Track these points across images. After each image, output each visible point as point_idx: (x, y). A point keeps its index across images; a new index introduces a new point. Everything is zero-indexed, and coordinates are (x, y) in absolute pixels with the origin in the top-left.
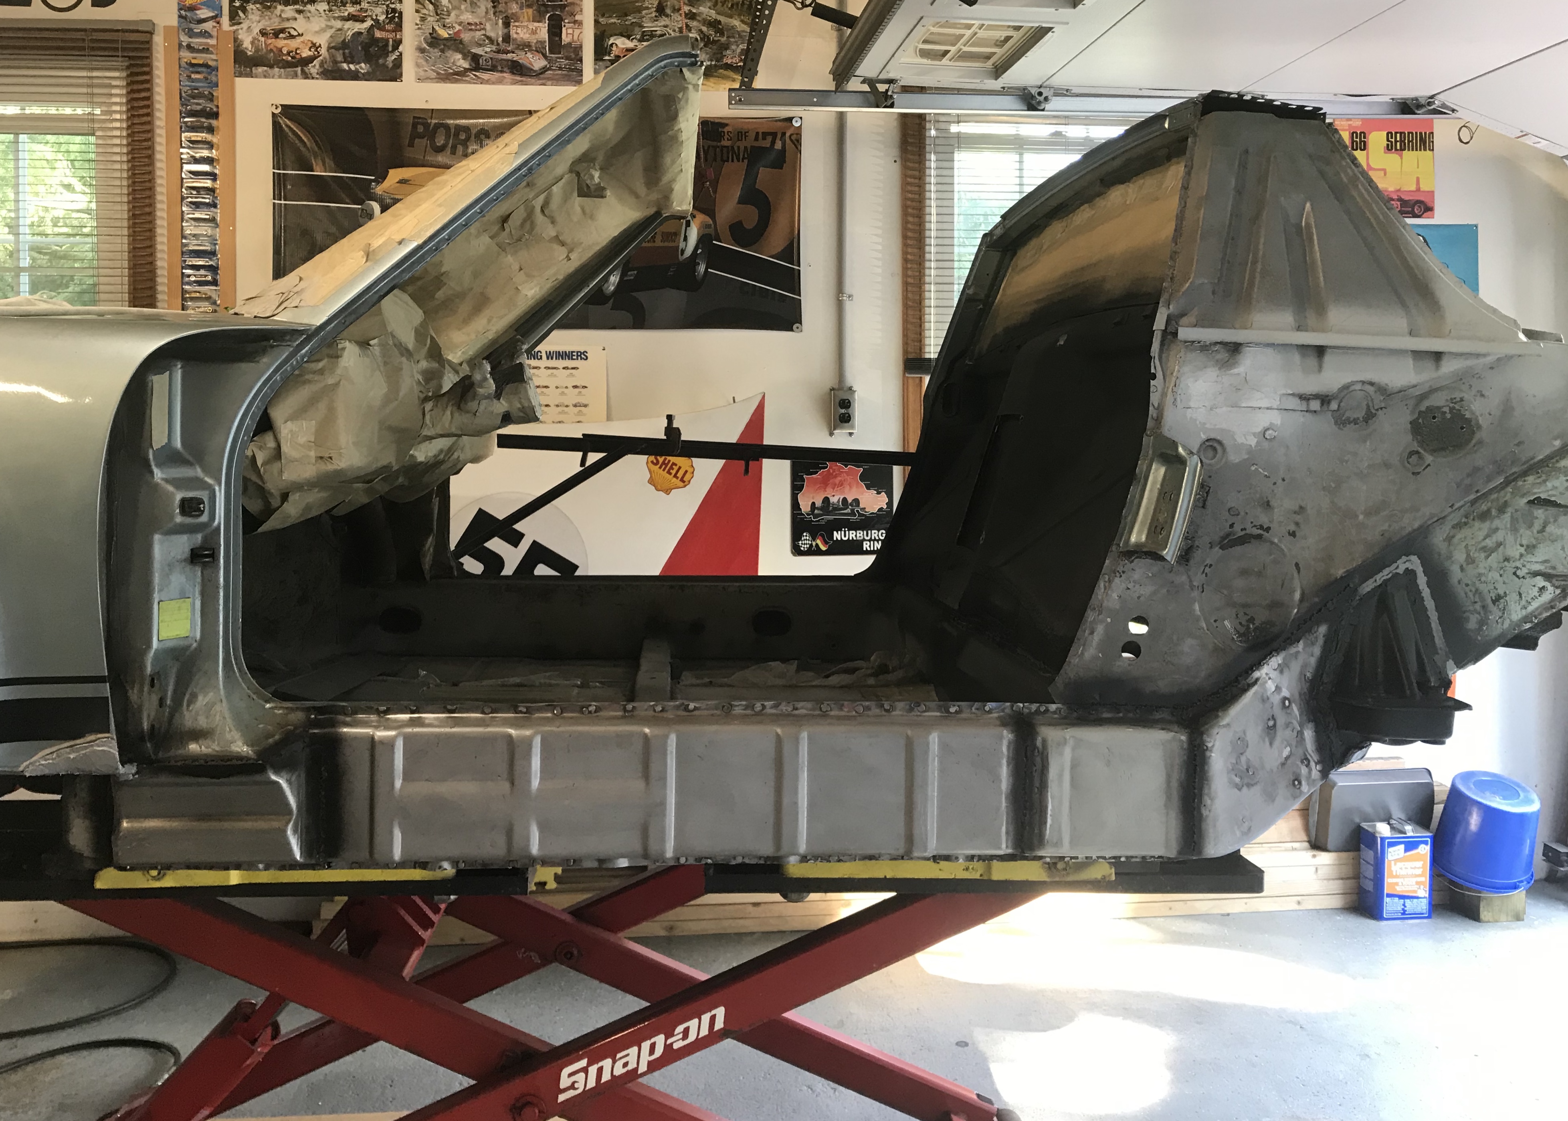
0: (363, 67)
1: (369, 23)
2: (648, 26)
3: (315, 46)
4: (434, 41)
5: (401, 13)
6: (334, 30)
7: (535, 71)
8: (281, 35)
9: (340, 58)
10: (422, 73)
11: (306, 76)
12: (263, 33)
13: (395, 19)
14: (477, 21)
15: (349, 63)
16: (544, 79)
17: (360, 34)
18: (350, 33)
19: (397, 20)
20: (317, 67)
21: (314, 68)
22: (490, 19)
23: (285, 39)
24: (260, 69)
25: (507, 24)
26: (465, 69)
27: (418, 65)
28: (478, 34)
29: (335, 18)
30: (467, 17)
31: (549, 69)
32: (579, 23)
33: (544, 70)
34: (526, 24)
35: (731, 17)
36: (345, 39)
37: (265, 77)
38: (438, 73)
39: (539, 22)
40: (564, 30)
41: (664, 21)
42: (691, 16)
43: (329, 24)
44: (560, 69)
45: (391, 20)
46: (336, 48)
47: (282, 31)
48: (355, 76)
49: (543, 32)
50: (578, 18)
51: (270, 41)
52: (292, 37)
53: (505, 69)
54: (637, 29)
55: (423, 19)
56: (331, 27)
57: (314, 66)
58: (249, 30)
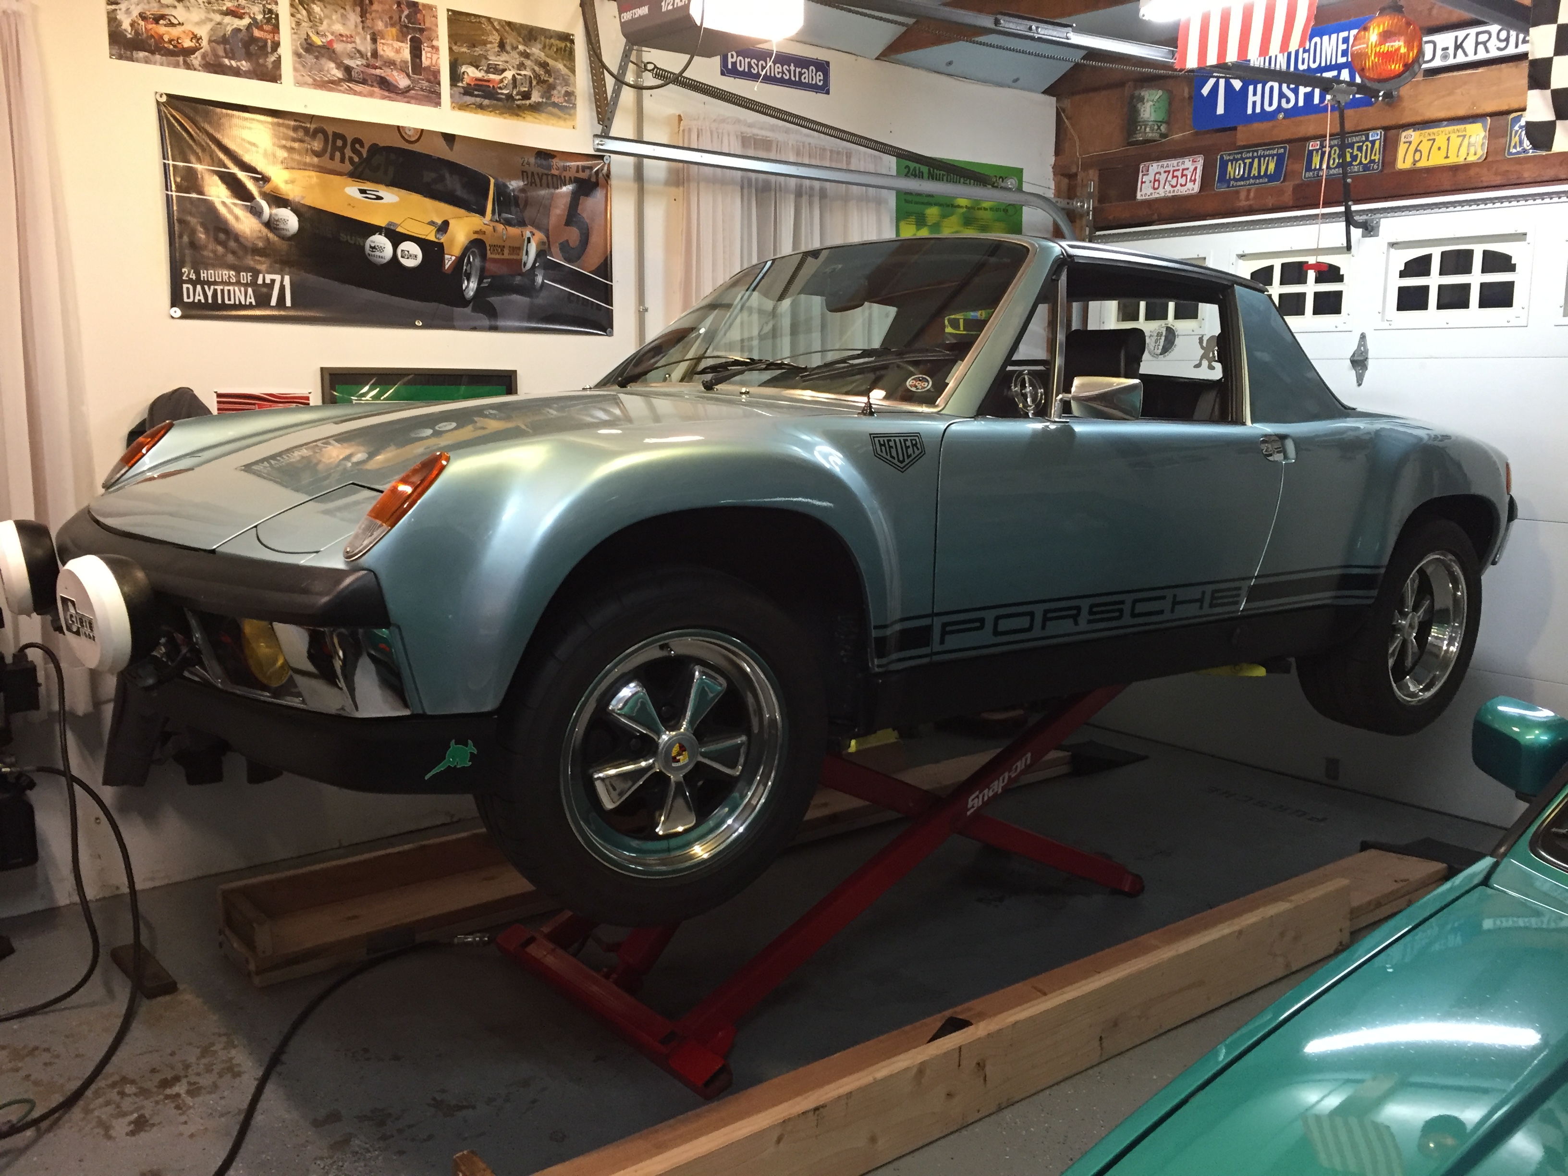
0: (244, 65)
1: (246, 21)
2: (493, 59)
3: (195, 37)
4: (309, 47)
5: (277, 15)
6: (213, 23)
7: (400, 89)
8: (161, 22)
9: (221, 53)
10: (300, 78)
11: (188, 66)
12: (143, 17)
13: (272, 19)
14: (348, 33)
15: (230, 58)
16: (408, 97)
17: (238, 30)
18: (229, 29)
19: (274, 21)
20: (199, 58)
21: (196, 59)
22: (359, 33)
23: (165, 25)
24: (142, 54)
25: (374, 40)
26: (339, 79)
27: (295, 69)
28: (350, 46)
29: (214, 11)
30: (338, 28)
31: (413, 89)
32: (436, 49)
33: (408, 89)
34: (390, 42)
35: (556, 60)
36: (225, 35)
37: (146, 62)
38: (315, 80)
39: (402, 42)
40: (423, 53)
41: (504, 57)
42: (526, 55)
43: (209, 16)
44: (422, 89)
45: (269, 20)
46: (217, 42)
47: (163, 17)
48: (236, 73)
49: (406, 54)
50: (435, 43)
51: (150, 26)
52: (172, 25)
53: (375, 84)
54: (484, 62)
55: (298, 24)
56: (211, 20)
57: (196, 58)
58: (128, 11)
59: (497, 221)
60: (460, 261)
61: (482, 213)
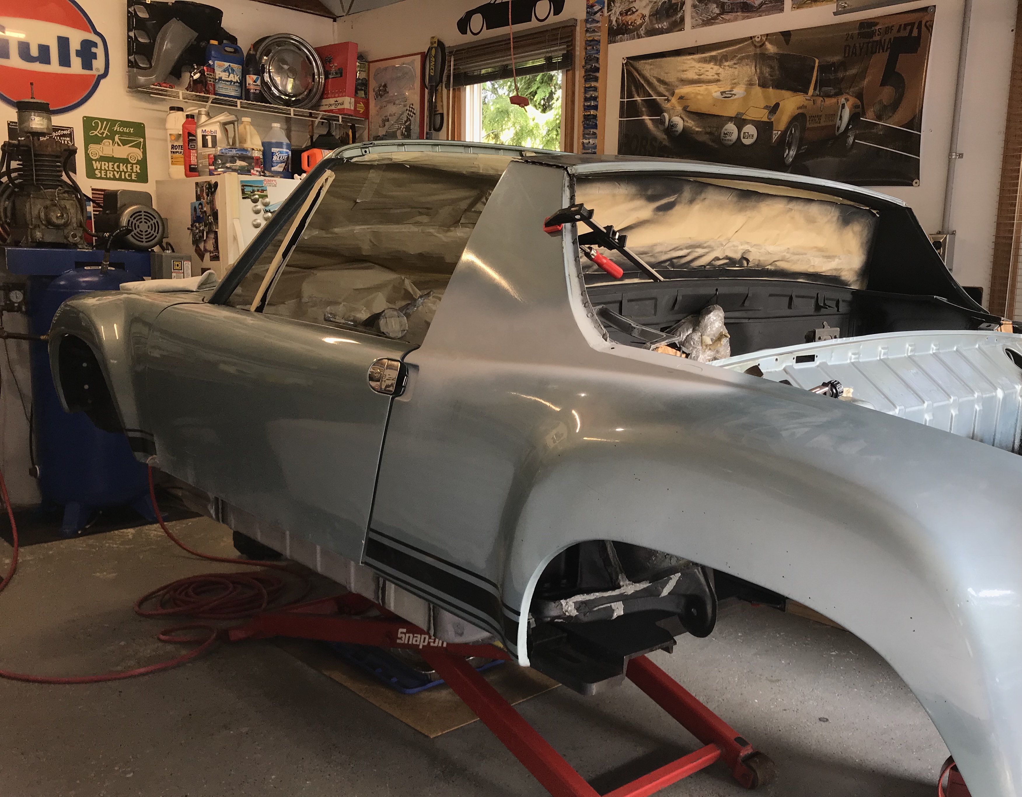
0: (665, 25)
3: (643, 16)
6: (652, 4)
7: (756, 7)
8: (629, 13)
9: (655, 22)
10: (695, 23)
11: (639, 37)
12: (621, 14)
15: (659, 23)
16: (760, 12)
17: (664, 3)
18: (660, 4)
20: (644, 30)
21: (642, 32)
23: (630, 15)
24: (619, 37)
26: (717, 14)
27: (692, 18)
31: (764, 4)
33: (762, 5)
36: (657, 8)
37: (621, 41)
38: (703, 21)
44: (771, 2)
46: (653, 15)
47: (629, 10)
48: (661, 32)
51: (623, 18)
52: (633, 13)
53: (739, 10)
56: (652, 2)
57: (642, 30)
58: (615, 13)
59: (817, 96)
60: (784, 133)
61: (805, 91)
